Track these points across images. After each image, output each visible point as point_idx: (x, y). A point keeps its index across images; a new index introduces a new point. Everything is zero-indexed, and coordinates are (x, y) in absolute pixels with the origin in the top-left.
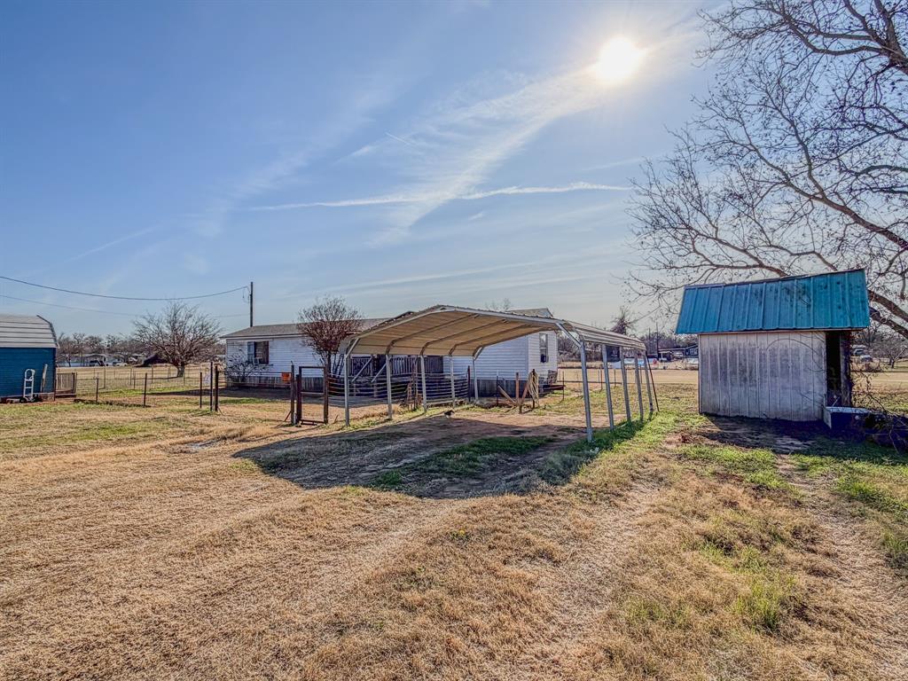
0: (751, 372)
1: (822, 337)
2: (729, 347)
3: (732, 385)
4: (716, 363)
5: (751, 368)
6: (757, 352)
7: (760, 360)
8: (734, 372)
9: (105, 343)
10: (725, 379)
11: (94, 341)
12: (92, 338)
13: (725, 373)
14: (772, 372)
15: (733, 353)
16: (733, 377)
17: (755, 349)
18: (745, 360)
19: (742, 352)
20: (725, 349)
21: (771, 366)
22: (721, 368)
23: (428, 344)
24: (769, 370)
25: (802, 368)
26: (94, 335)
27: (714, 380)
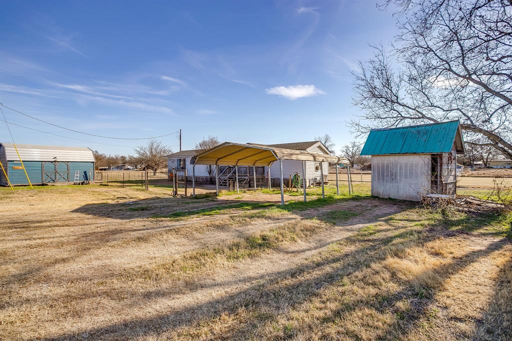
0: (395, 176)
1: (429, 157)
2: (386, 163)
3: (387, 182)
4: (380, 171)
5: (396, 173)
6: (399, 166)
7: (400, 169)
8: (387, 176)
9: (128, 159)
10: (384, 179)
11: (123, 158)
12: (122, 157)
13: (384, 176)
14: (405, 175)
15: (388, 166)
16: (387, 178)
17: (397, 163)
18: (393, 169)
19: (391, 165)
20: (384, 163)
21: (405, 172)
22: (382, 173)
23: (239, 160)
24: (404, 174)
25: (419, 173)
26: (124, 155)
27: (379, 179)
